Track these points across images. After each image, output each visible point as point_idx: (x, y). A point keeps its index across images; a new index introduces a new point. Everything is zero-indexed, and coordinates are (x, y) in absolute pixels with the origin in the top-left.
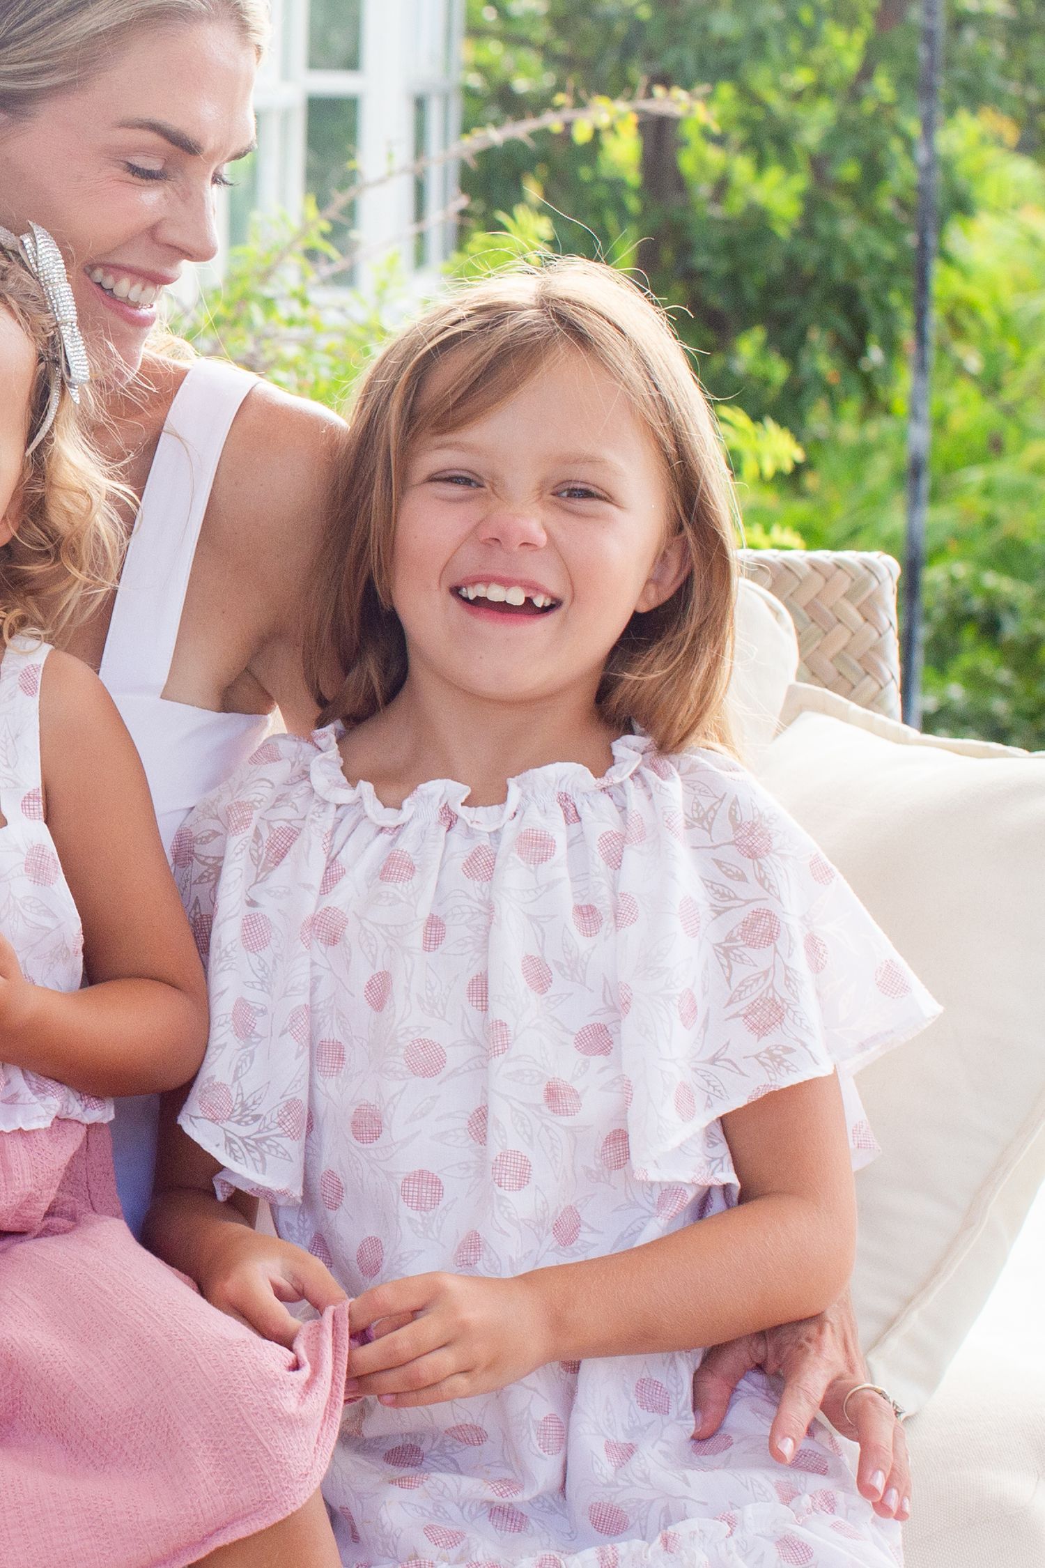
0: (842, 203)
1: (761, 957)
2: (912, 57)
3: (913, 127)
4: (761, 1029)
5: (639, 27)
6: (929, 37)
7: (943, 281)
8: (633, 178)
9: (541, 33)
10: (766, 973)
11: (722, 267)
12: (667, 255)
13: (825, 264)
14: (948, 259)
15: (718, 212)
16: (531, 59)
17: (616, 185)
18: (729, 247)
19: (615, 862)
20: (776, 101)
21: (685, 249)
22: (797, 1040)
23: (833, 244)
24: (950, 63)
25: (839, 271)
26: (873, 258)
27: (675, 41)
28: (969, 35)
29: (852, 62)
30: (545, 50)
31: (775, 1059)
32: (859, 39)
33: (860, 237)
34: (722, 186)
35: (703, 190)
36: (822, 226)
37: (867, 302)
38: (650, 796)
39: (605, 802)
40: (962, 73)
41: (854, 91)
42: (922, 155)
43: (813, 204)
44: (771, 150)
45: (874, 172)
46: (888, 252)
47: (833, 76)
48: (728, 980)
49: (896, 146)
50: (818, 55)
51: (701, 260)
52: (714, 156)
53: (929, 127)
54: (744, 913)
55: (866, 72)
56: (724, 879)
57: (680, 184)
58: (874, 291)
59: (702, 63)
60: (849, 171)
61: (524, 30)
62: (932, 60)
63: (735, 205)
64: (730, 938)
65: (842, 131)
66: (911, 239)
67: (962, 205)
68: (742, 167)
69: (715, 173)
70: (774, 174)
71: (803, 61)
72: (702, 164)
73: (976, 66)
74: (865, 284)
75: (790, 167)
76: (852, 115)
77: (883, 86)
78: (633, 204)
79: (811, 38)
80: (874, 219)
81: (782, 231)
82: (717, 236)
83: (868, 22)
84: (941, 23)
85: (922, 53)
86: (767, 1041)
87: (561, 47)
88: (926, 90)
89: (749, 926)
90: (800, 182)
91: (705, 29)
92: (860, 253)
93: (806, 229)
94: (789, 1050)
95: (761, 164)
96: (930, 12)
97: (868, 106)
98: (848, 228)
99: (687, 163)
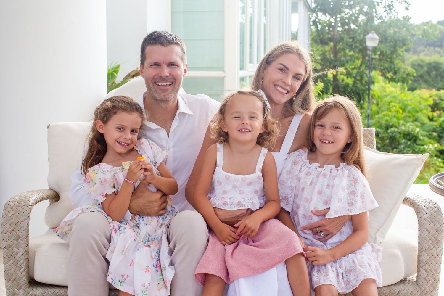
0: (358, 82)
1: (352, 197)
2: (367, 64)
3: (367, 72)
4: (350, 206)
5: (332, 60)
6: (369, 61)
7: (371, 92)
8: (332, 79)
9: (320, 61)
10: (352, 199)
11: (343, 90)
12: (336, 89)
13: (356, 90)
14: (371, 89)
15: (342, 83)
16: (319, 65)
17: (329, 80)
18: (344, 87)
19: (334, 179)
20: (349, 69)
21: (338, 88)
22: (354, 209)
23: (357, 87)
24: (372, 64)
25: (358, 91)
26: (362, 89)
27: (336, 61)
28: (374, 61)
29: (359, 65)
30: (320, 63)
31: (350, 211)
32: (360, 62)
33: (360, 86)
34: (343, 80)
35: (340, 81)
36: (356, 85)
37: (361, 95)
38: (343, 171)
39: (336, 171)
40: (373, 66)
41: (359, 68)
42: (369, 76)
43: (355, 82)
44: (349, 76)
45: (362, 78)
46: (364, 88)
47: (356, 66)
48: (347, 198)
49: (365, 75)
50: (355, 64)
51: (340, 89)
52: (342, 77)
53: (369, 73)
54: (351, 190)
55: (361, 66)
56: (350, 185)
57: (338, 80)
58: (362, 93)
59: (340, 64)
60: (359, 78)
61: (317, 61)
62: (370, 64)
63: (344, 82)
64: (349, 193)
65: (358, 73)
66: (367, 87)
67: (373, 83)
68: (345, 78)
69: (342, 79)
70: (349, 79)
71: (353, 65)
72: (340, 78)
73: (375, 64)
74: (361, 93)
75: (351, 78)
76: (359, 71)
77: (363, 68)
78: (332, 83)
79: (354, 62)
80: (362, 84)
81: (351, 86)
82: (343, 86)
83: (361, 59)
84: (370, 59)
85: (368, 63)
86: (350, 208)
87: (322, 63)
88: (369, 68)
89: (352, 192)
90: (353, 79)
91: (340, 60)
92: (360, 88)
93: (354, 85)
94: (352, 210)
95: (348, 77)
96: (369, 58)
97: (361, 70)
98: (359, 85)
99: (338, 77)
